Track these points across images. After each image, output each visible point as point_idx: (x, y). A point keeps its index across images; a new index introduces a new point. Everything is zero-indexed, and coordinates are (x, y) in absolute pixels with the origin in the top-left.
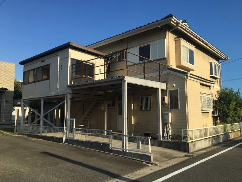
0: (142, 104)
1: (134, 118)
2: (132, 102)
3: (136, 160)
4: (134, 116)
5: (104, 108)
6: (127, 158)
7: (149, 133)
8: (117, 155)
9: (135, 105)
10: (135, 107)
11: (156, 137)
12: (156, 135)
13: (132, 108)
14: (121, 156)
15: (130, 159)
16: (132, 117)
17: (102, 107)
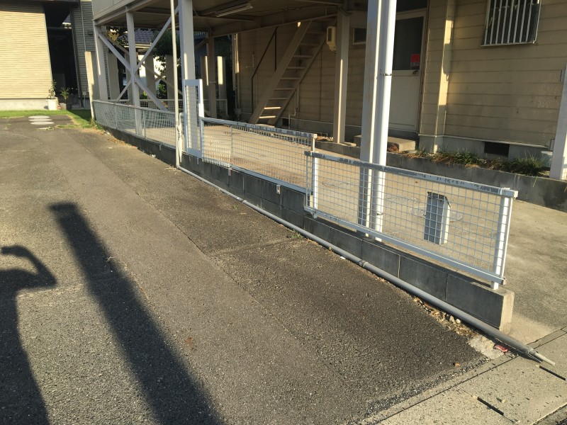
0: (493, 19)
1: (449, 80)
2: (449, 11)
3: (413, 294)
4: (449, 73)
5: (338, 42)
6: (373, 272)
7: (508, 146)
8: (331, 246)
9: (459, 24)
10: (459, 33)
11: (537, 166)
12: (538, 156)
13: (447, 40)
14: (348, 259)
15: (387, 280)
16: (444, 78)
17: (330, 40)
